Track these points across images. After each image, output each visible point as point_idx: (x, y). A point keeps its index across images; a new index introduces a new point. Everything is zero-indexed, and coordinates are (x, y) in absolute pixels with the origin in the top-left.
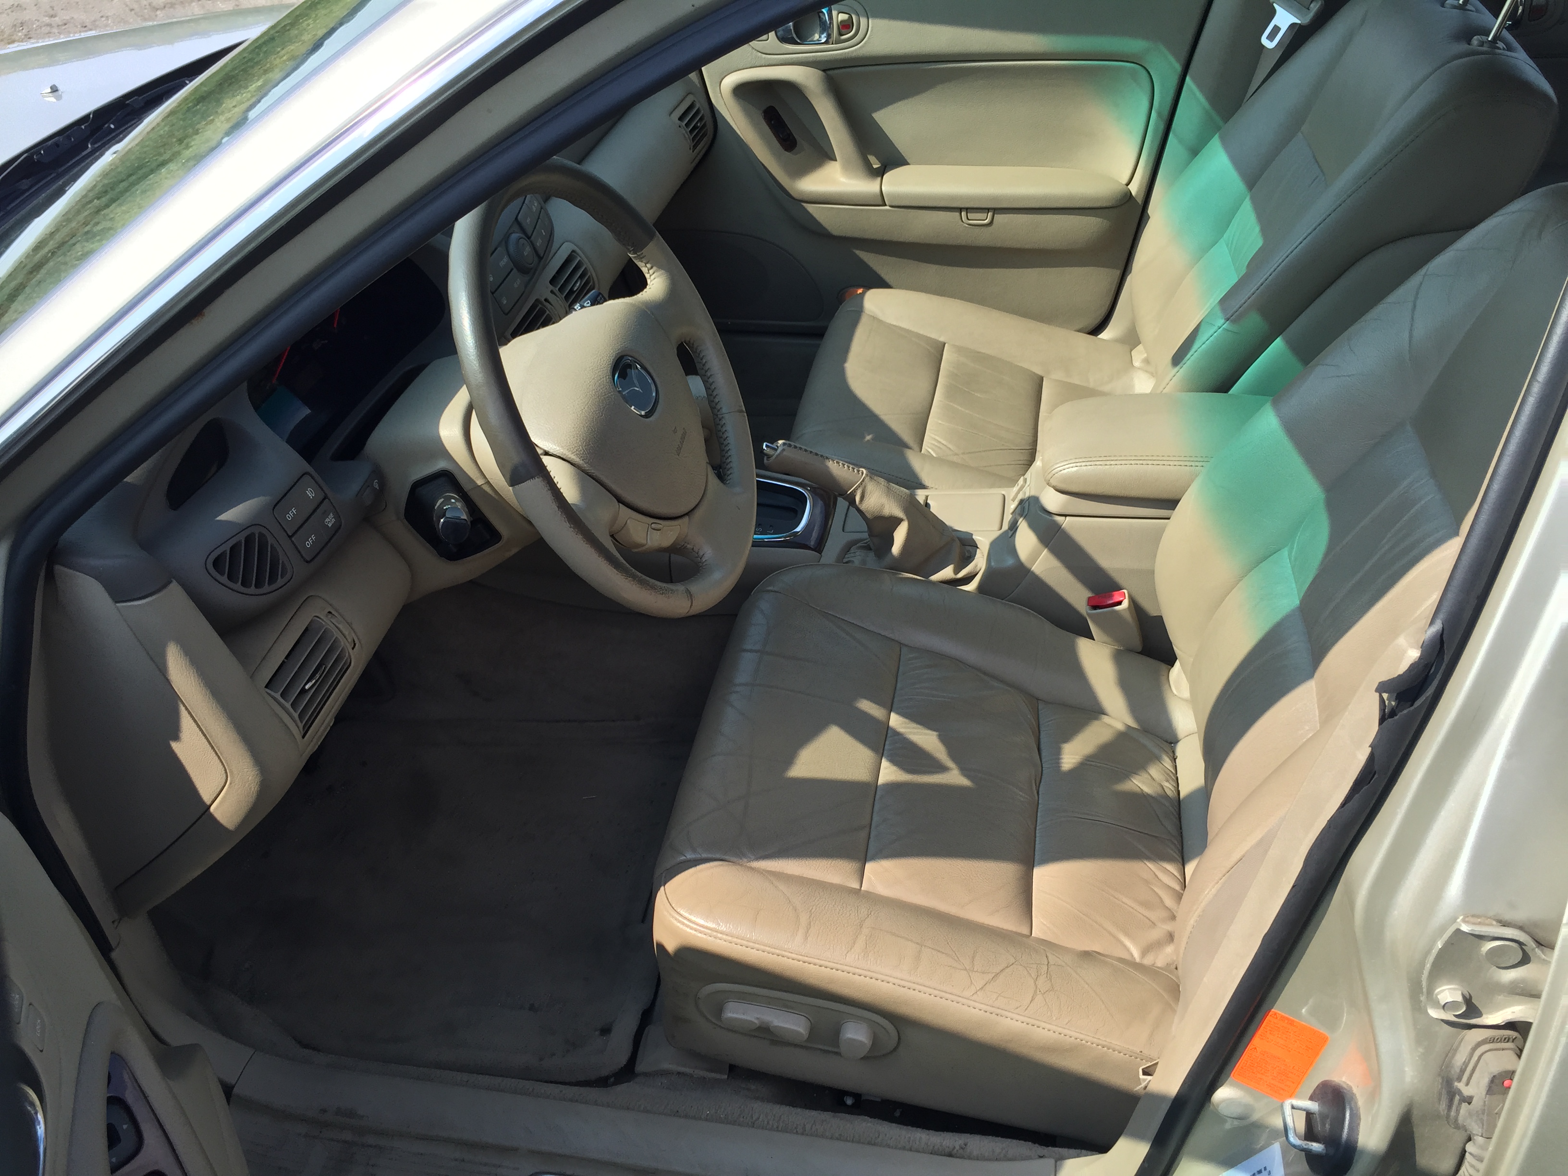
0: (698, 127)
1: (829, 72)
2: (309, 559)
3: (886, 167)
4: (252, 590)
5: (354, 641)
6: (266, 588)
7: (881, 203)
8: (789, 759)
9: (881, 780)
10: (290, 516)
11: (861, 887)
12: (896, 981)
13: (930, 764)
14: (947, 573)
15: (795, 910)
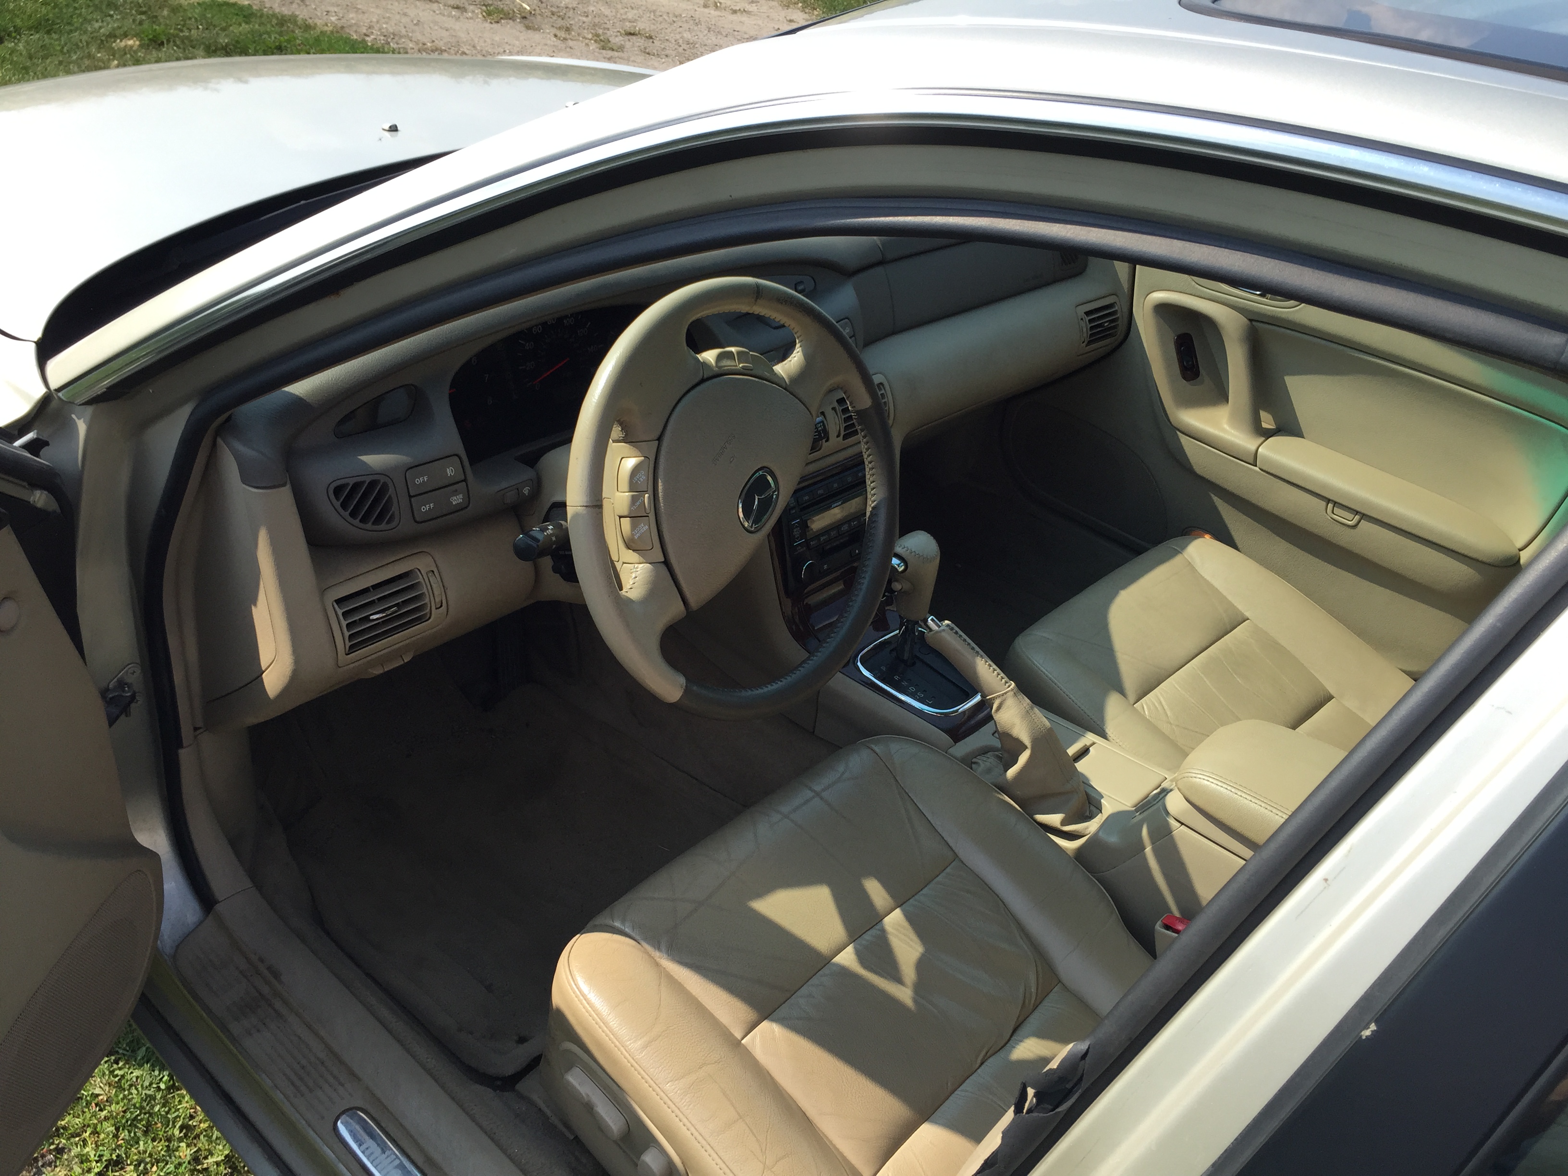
0: (1104, 326)
1: (1254, 323)
2: (418, 519)
3: (1280, 431)
4: (357, 522)
5: (442, 603)
6: (369, 526)
7: (1251, 461)
8: (760, 894)
9: (838, 959)
10: (418, 481)
11: (743, 1039)
12: (696, 1134)
13: (891, 970)
14: (1054, 819)
15: (656, 1019)
